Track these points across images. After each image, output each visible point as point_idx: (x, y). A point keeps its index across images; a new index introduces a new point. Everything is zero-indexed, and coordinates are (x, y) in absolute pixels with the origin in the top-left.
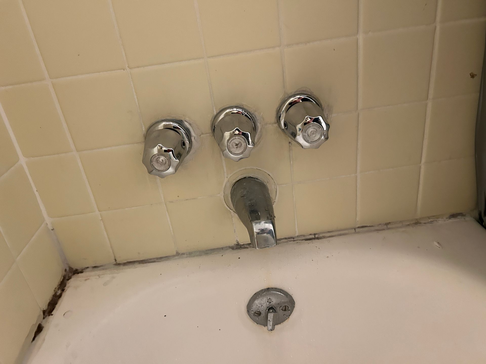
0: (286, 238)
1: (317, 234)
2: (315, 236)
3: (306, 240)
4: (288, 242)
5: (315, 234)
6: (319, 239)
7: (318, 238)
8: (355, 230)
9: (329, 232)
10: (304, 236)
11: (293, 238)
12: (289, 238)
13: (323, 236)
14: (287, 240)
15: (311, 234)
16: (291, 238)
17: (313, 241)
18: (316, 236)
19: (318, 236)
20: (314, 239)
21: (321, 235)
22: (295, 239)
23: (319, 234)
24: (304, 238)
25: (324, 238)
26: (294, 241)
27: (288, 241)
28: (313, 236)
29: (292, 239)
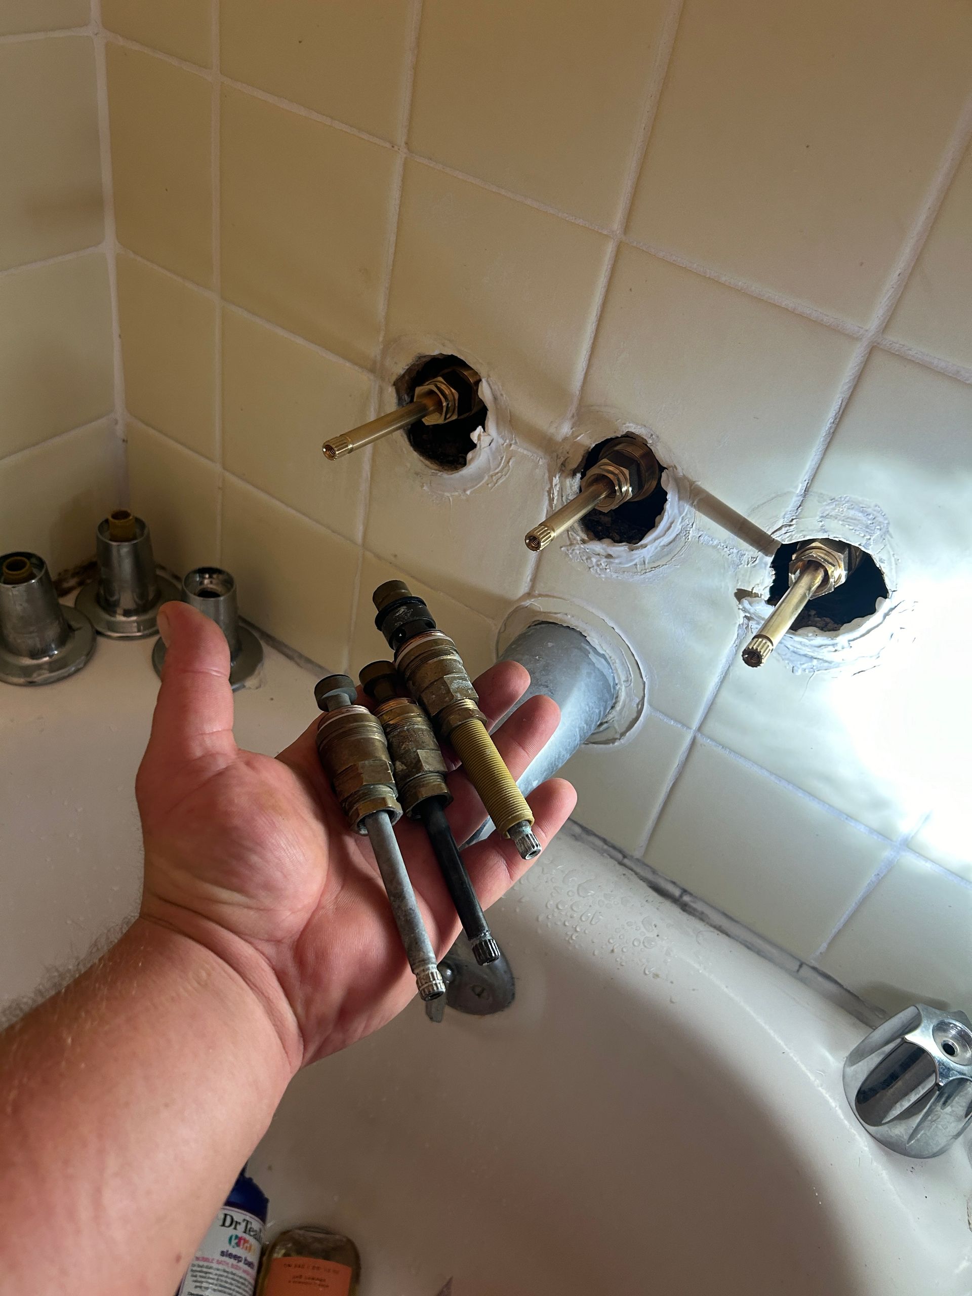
0: (605, 841)
1: (691, 894)
2: (681, 896)
3: (650, 887)
4: (605, 854)
5: (685, 891)
6: (684, 910)
7: (685, 907)
8: (801, 966)
9: (725, 915)
10: (654, 872)
11: (625, 857)
12: (614, 847)
13: (702, 913)
14: (606, 847)
15: (674, 883)
16: (620, 851)
17: (668, 905)
18: (686, 898)
19: (691, 902)
20: (675, 900)
21: (699, 906)
22: (626, 861)
23: (696, 897)
24: (650, 876)
25: (702, 919)
26: (621, 863)
27: (605, 851)
28: (677, 892)
29: (620, 856)
